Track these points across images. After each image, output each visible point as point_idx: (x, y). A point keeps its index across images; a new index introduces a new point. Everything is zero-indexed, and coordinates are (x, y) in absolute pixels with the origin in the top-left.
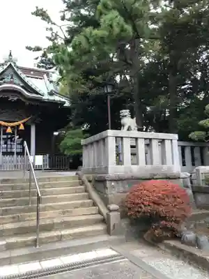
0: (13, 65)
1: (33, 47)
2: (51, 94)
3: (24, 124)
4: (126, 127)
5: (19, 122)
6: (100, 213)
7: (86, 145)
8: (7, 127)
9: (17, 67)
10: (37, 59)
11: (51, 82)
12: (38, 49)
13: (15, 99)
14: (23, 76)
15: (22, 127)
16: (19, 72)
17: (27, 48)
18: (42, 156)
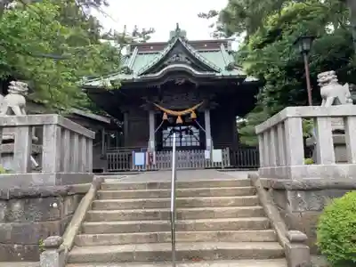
0: (181, 40)
1: (207, 13)
2: (229, 68)
3: (196, 111)
4: (330, 100)
5: (190, 110)
6: (277, 240)
7: (262, 134)
8: (177, 117)
9: (186, 42)
10: (212, 26)
11: (230, 53)
12: (214, 14)
13: (183, 81)
14: (193, 51)
15: (193, 116)
16: (189, 48)
17: (199, 16)
18: (220, 150)
